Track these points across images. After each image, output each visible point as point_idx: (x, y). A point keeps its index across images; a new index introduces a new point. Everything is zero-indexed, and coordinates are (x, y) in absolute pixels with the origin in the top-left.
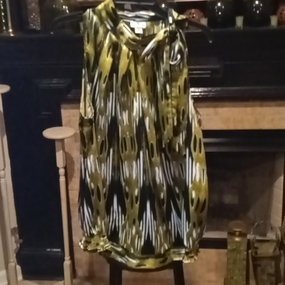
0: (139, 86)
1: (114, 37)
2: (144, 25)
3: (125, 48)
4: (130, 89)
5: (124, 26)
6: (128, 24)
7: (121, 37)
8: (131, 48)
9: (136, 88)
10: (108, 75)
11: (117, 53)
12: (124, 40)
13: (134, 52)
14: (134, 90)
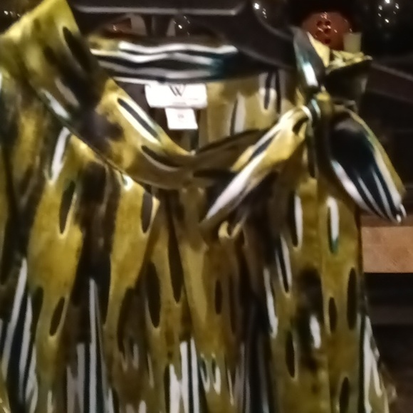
0: (188, 317)
1: (83, 147)
2: (198, 94)
3: (130, 185)
4: (156, 332)
5: (121, 102)
6: (139, 95)
7: (114, 146)
8: (155, 185)
9: (177, 329)
10: (67, 297)
11: (103, 209)
12: (128, 159)
13: (169, 198)
14: (169, 337)
